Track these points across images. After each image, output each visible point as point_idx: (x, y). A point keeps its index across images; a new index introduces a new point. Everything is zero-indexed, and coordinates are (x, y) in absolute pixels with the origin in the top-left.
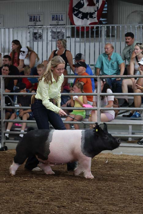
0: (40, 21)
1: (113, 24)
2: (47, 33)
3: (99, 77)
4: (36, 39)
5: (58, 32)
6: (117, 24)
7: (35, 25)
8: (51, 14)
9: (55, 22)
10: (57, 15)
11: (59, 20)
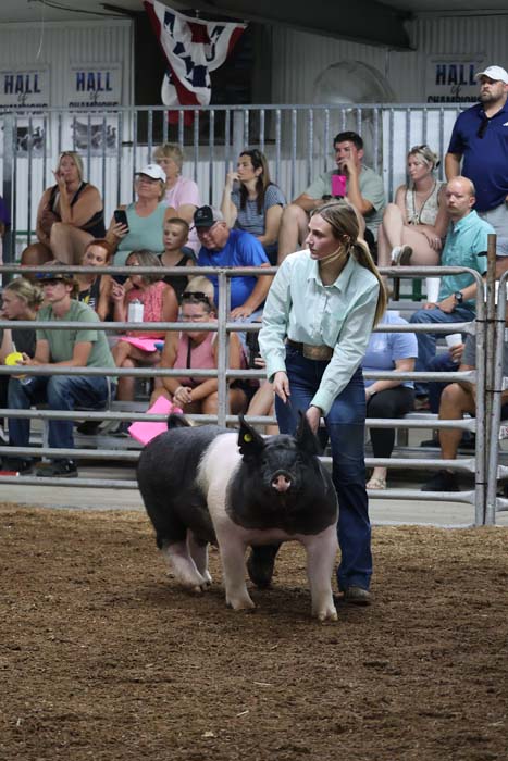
0: (39, 91)
1: (270, 103)
2: (60, 128)
3: (225, 270)
4: (25, 148)
5: (96, 128)
6: (284, 102)
7: (21, 103)
8: (73, 69)
9: (85, 96)
10: (91, 75)
11: (100, 89)
